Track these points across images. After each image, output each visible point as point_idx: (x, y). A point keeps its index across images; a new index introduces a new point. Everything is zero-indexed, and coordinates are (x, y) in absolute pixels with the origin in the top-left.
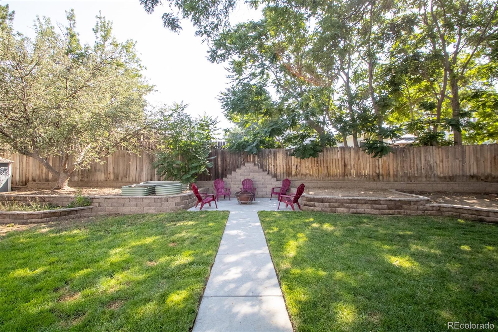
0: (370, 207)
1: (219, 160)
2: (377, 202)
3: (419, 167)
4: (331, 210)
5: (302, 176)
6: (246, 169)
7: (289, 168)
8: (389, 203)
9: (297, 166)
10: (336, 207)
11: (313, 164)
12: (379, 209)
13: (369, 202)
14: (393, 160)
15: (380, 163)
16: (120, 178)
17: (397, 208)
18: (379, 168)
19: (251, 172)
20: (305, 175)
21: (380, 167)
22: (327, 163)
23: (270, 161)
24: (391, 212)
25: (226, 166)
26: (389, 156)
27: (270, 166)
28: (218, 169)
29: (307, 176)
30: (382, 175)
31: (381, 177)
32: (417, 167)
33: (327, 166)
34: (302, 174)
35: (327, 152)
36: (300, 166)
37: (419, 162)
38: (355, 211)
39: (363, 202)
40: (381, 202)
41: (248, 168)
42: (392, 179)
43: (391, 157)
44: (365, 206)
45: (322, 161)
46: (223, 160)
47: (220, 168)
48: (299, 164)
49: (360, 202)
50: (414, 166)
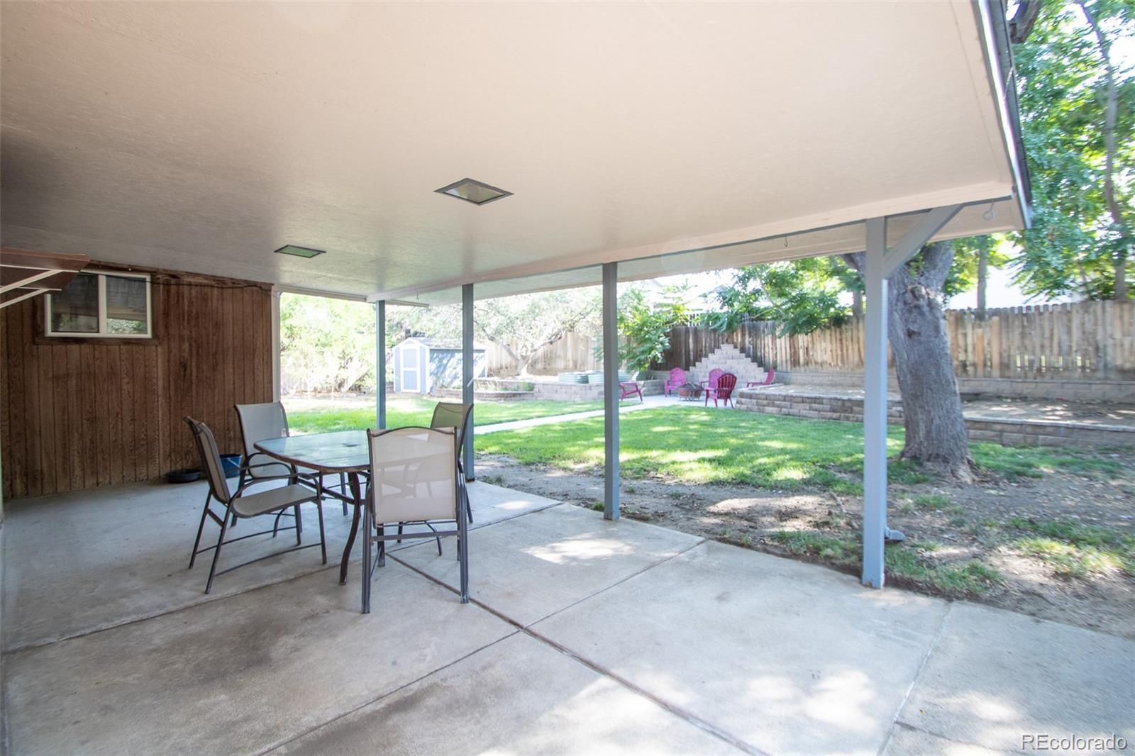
0: (808, 408)
1: (691, 341)
2: (818, 401)
3: (1065, 348)
4: (759, 409)
5: (817, 366)
6: (722, 354)
7: (795, 352)
8: (834, 403)
9: (807, 349)
10: (764, 406)
11: (834, 345)
12: (819, 411)
13: (808, 401)
14: (1000, 334)
15: (970, 340)
16: (578, 366)
17: (845, 411)
18: (966, 351)
19: (728, 358)
20: (821, 364)
21: (970, 348)
22: (858, 342)
23: (766, 342)
24: (835, 415)
25: (701, 351)
26: (991, 327)
27: (767, 349)
28: (689, 354)
29: (824, 366)
30: (974, 365)
31: (970, 369)
32: (1060, 346)
33: (859, 349)
34: (816, 363)
35: (858, 322)
36: (813, 348)
37: (1064, 337)
38: (787, 413)
39: (800, 400)
40: (824, 401)
41: (725, 352)
42: (996, 373)
43: (996, 328)
44: (801, 405)
45: (849, 340)
46: (697, 340)
47: (692, 353)
48: (810, 346)
49: (796, 400)
50: (1051, 346)
